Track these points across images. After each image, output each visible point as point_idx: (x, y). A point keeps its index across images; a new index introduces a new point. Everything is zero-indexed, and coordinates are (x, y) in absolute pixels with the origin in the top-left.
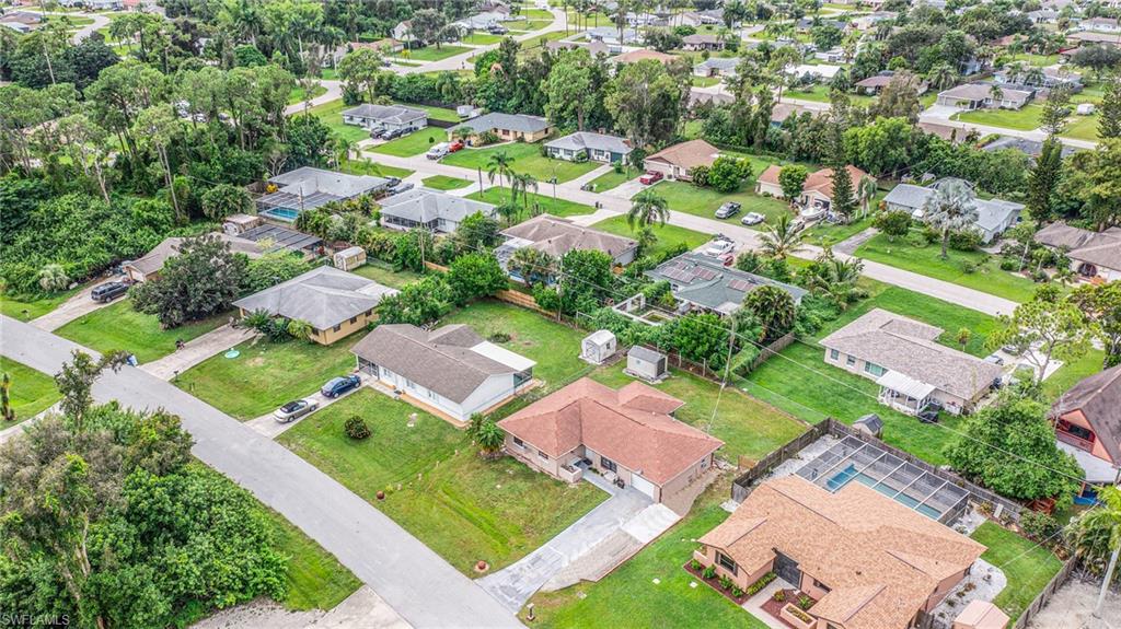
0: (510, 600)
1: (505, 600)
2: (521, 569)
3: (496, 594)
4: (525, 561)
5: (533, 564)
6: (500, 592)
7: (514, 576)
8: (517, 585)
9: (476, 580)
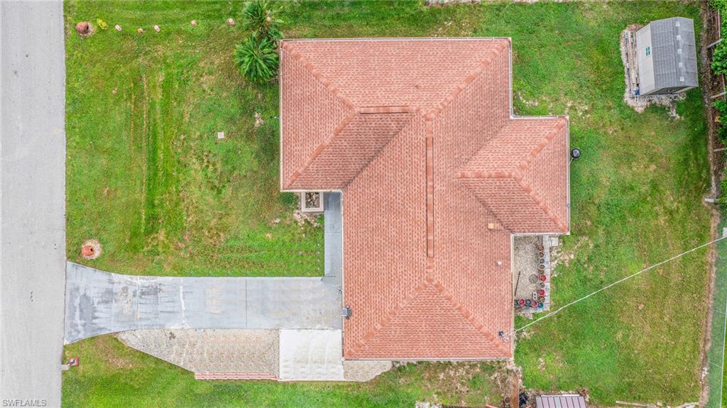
0: (78, 321)
1: (72, 317)
2: (125, 289)
3: (72, 300)
4: (140, 281)
5: (143, 293)
6: (77, 301)
7: (110, 292)
8: (101, 307)
9: (70, 264)
